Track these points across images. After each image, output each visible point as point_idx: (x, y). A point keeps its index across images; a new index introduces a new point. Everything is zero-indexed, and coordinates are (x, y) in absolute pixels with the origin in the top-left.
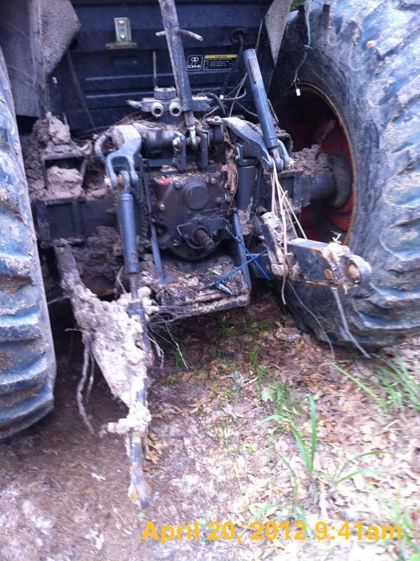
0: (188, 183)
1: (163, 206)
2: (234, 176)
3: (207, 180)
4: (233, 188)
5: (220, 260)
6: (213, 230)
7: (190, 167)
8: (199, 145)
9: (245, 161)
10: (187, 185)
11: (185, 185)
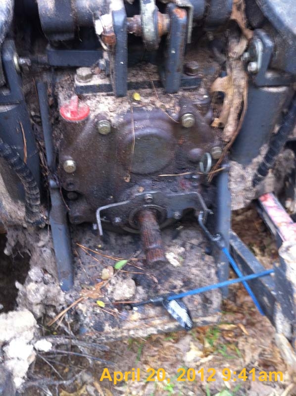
0: (128, 122)
1: (70, 163)
2: (237, 102)
3: (175, 115)
4: (230, 129)
5: (183, 234)
6: (173, 211)
7: (141, 78)
8: (164, 38)
9: (269, 75)
10: (127, 128)
11: (123, 125)
